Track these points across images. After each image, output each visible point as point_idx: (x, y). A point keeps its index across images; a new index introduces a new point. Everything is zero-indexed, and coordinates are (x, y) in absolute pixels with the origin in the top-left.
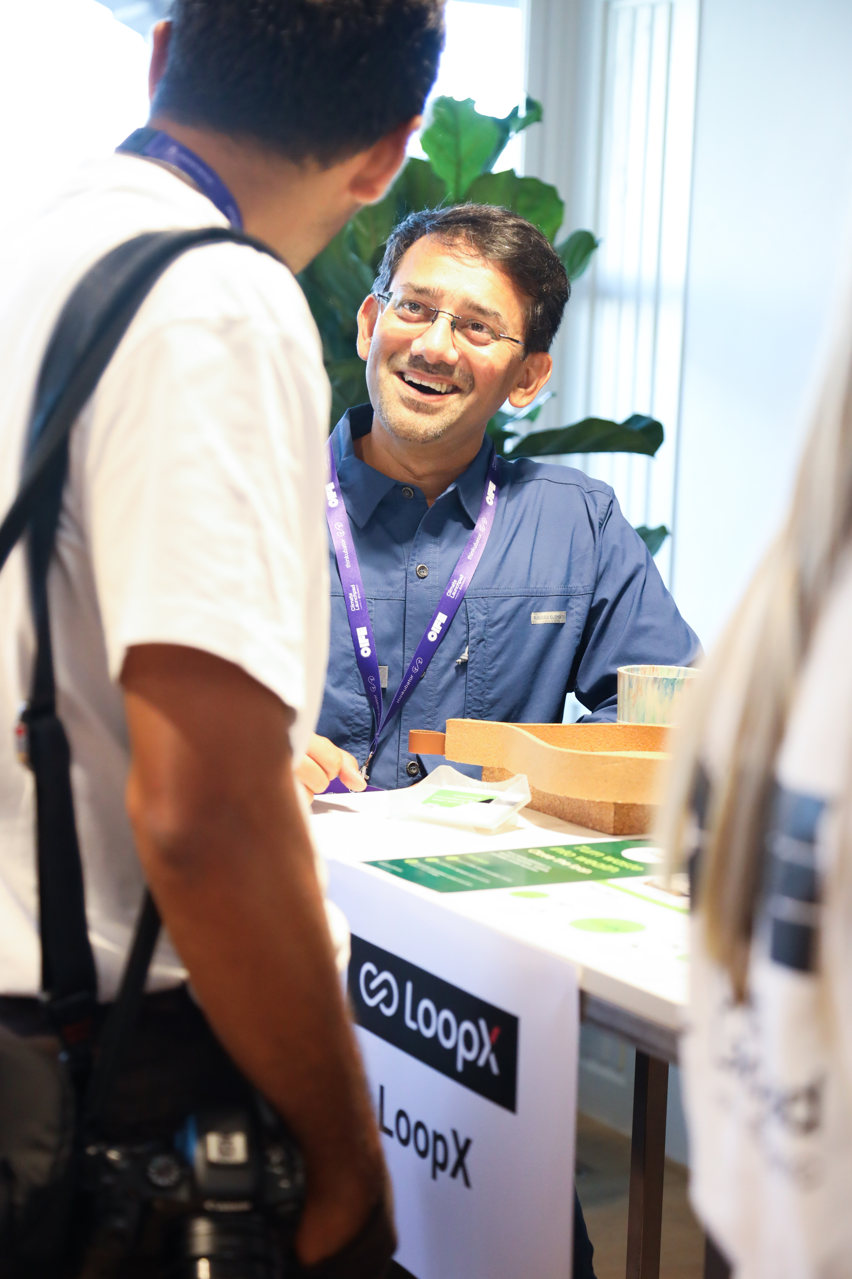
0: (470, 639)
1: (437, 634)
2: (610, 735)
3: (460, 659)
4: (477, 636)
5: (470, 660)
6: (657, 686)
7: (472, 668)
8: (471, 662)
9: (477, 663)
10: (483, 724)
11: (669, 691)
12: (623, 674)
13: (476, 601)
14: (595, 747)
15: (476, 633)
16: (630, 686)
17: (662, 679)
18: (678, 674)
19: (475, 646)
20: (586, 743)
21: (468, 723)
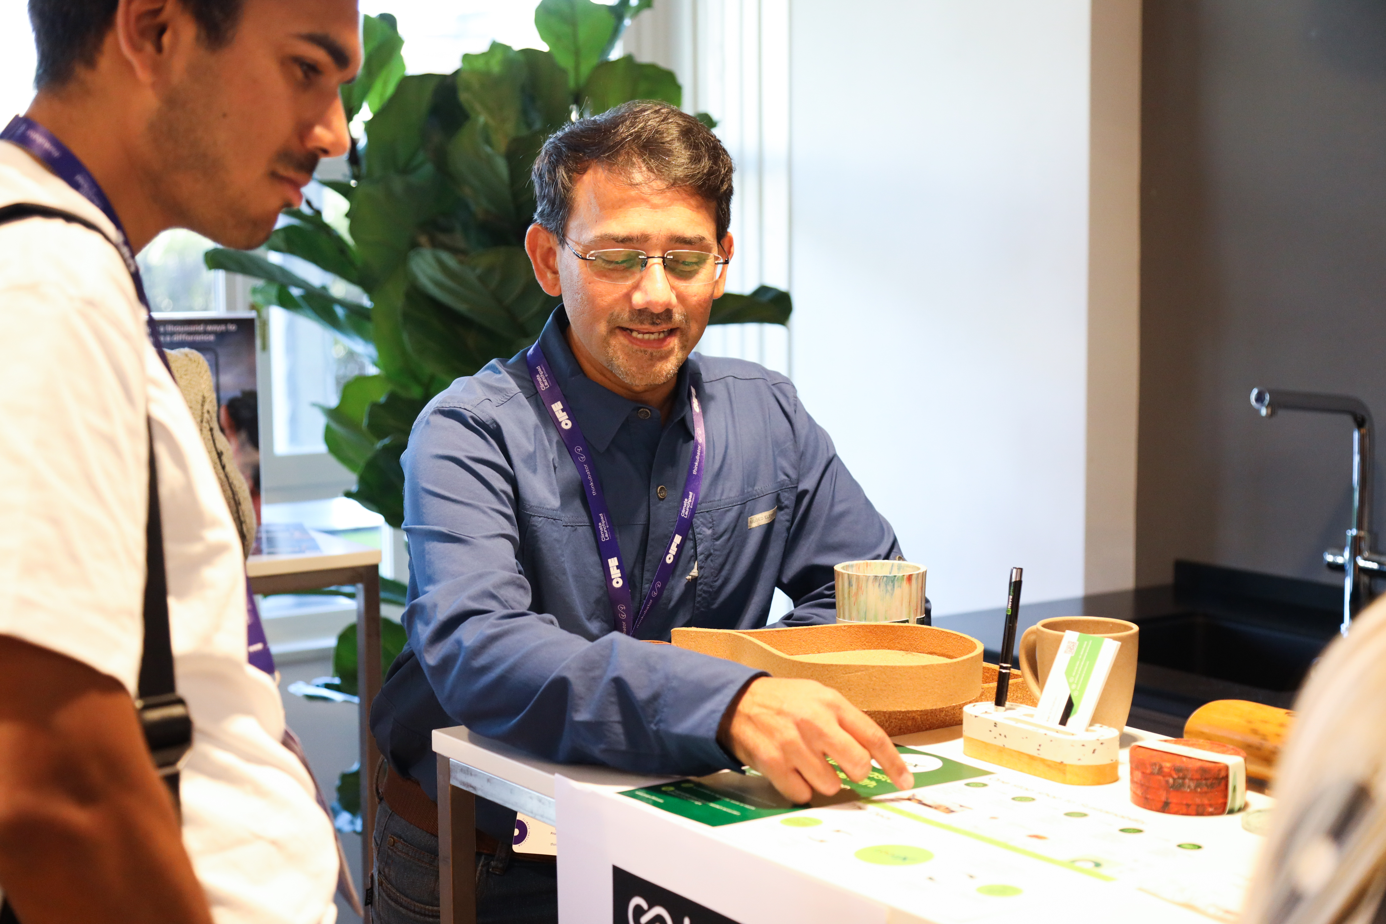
0: (698, 555)
1: (673, 555)
2: (836, 636)
3: (690, 575)
4: (705, 552)
5: (700, 576)
6: (877, 584)
7: (701, 584)
8: (700, 578)
9: (706, 578)
10: (710, 633)
11: (889, 588)
12: (842, 574)
13: (701, 516)
14: (822, 649)
15: (704, 549)
16: (850, 584)
17: (883, 577)
18: (892, 568)
19: (703, 562)
20: (813, 645)
21: (694, 632)
